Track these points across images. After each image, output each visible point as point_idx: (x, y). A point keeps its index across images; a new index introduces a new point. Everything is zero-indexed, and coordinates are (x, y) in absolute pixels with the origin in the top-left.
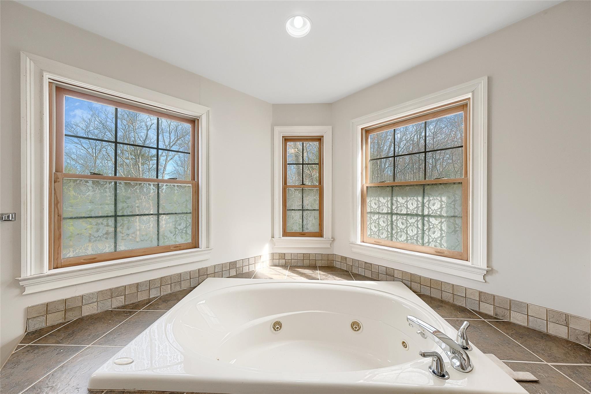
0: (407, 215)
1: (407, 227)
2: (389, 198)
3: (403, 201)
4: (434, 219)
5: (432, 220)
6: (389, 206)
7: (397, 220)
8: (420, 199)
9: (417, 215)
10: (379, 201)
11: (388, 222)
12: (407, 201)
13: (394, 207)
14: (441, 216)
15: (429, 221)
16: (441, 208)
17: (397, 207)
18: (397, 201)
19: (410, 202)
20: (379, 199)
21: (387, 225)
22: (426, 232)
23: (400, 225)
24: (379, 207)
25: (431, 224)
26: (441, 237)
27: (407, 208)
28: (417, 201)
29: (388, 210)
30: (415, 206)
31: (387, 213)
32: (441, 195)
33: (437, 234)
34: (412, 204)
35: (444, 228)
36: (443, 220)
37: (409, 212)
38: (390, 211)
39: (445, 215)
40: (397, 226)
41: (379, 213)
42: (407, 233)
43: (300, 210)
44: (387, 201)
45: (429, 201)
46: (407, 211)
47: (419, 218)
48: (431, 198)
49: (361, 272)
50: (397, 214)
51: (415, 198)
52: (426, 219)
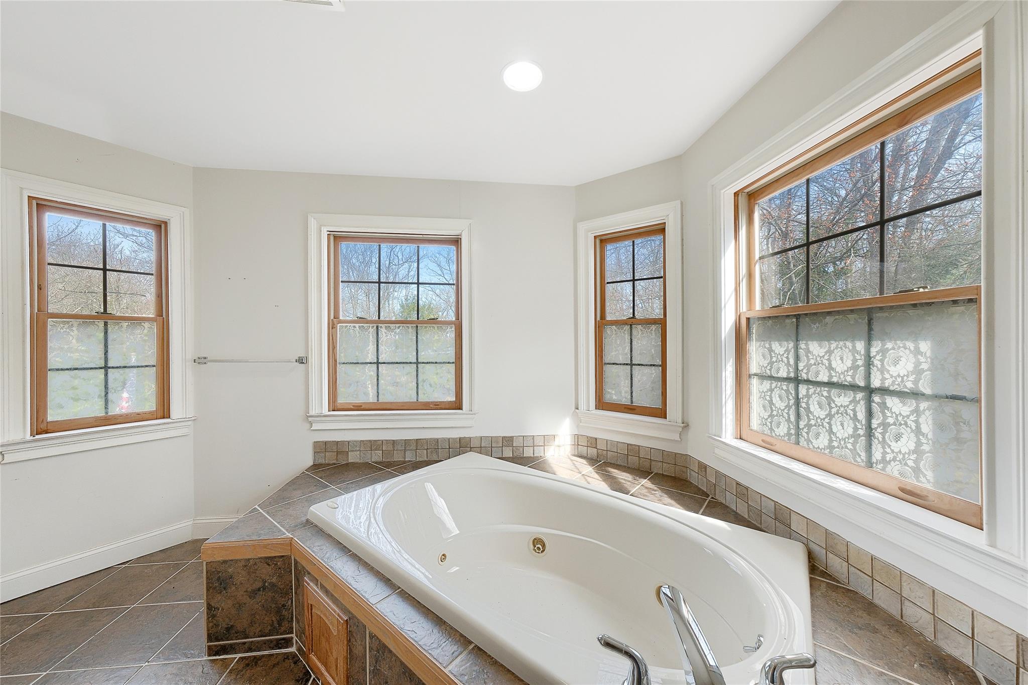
0: (830, 384)
1: (830, 416)
2: (791, 345)
3: (822, 352)
4: (896, 400)
5: (893, 402)
6: (792, 361)
7: (808, 396)
8: (860, 346)
9: (853, 387)
10: (771, 350)
11: (789, 399)
12: (830, 352)
13: (801, 366)
14: (916, 395)
15: (883, 405)
16: (918, 372)
17: (808, 366)
18: (808, 351)
19: (838, 353)
20: (770, 345)
21: (788, 407)
22: (878, 434)
23: (814, 407)
24: (771, 363)
25: (889, 414)
26: (917, 451)
27: (830, 368)
28: (854, 351)
29: (789, 372)
30: (849, 363)
31: (788, 379)
32: (915, 336)
33: (907, 443)
34: (842, 359)
35: (925, 428)
36: (924, 405)
37: (835, 380)
38: (792, 375)
39: (928, 391)
40: (808, 409)
41: (771, 378)
42: (831, 432)
43: (627, 364)
44: (787, 351)
45: (884, 352)
46: (831, 376)
47: (860, 395)
48: (889, 345)
49: (730, 500)
50: (808, 382)
51: (849, 344)
52: (877, 399)
